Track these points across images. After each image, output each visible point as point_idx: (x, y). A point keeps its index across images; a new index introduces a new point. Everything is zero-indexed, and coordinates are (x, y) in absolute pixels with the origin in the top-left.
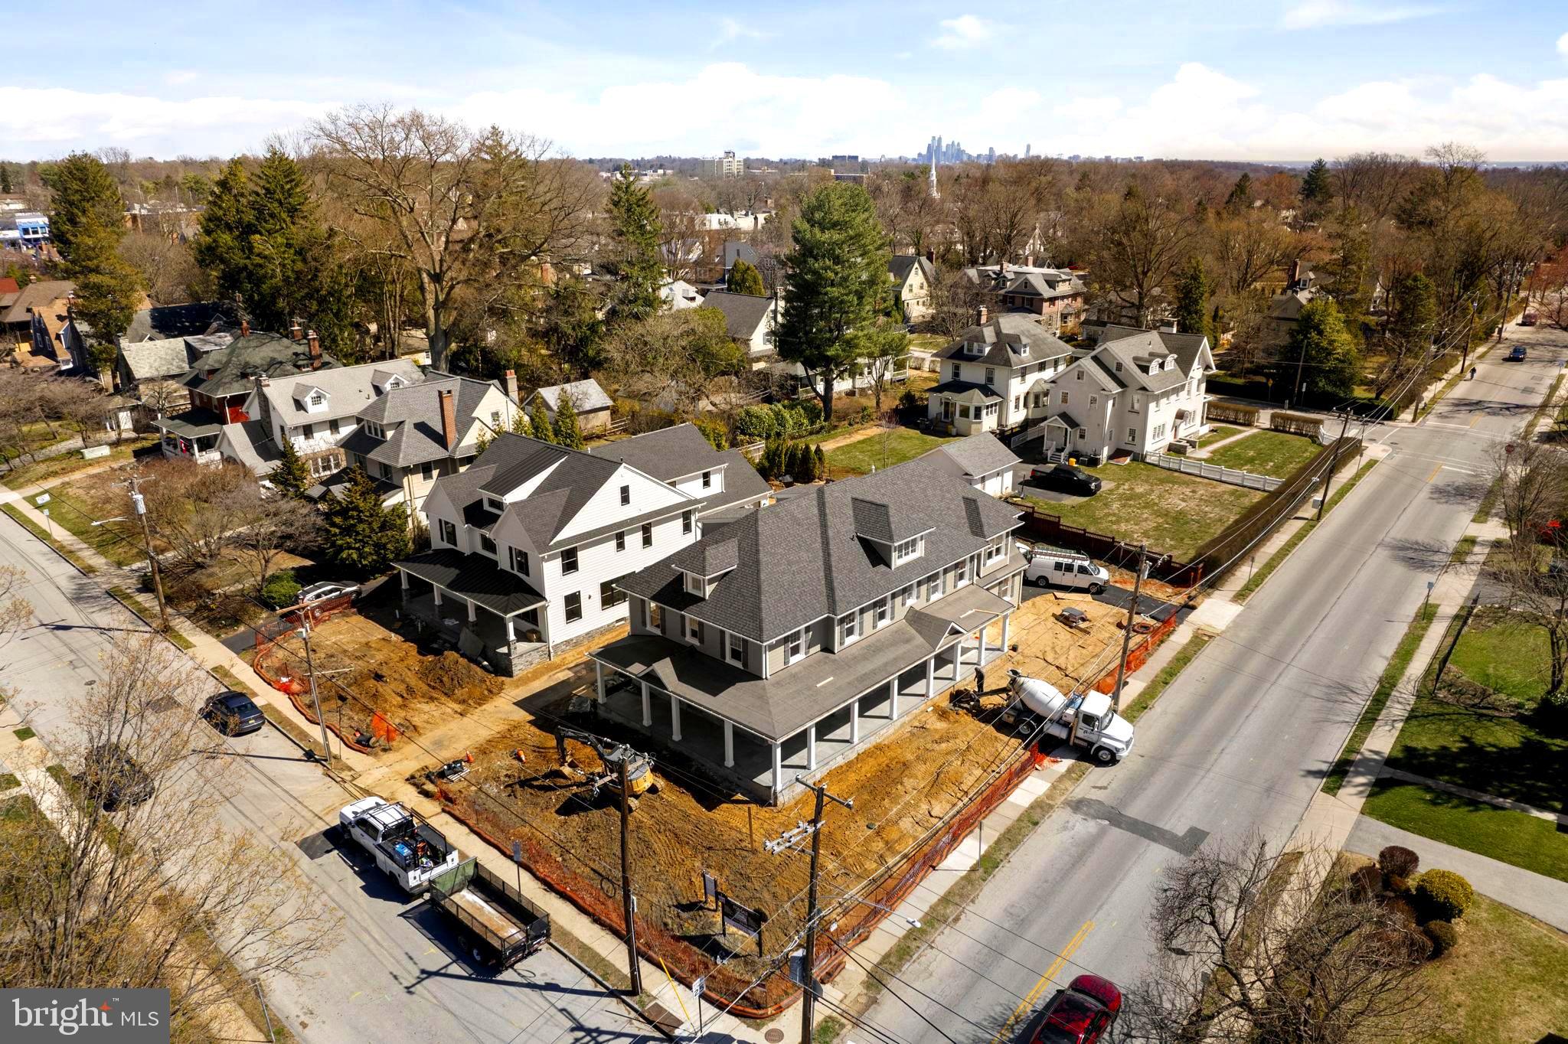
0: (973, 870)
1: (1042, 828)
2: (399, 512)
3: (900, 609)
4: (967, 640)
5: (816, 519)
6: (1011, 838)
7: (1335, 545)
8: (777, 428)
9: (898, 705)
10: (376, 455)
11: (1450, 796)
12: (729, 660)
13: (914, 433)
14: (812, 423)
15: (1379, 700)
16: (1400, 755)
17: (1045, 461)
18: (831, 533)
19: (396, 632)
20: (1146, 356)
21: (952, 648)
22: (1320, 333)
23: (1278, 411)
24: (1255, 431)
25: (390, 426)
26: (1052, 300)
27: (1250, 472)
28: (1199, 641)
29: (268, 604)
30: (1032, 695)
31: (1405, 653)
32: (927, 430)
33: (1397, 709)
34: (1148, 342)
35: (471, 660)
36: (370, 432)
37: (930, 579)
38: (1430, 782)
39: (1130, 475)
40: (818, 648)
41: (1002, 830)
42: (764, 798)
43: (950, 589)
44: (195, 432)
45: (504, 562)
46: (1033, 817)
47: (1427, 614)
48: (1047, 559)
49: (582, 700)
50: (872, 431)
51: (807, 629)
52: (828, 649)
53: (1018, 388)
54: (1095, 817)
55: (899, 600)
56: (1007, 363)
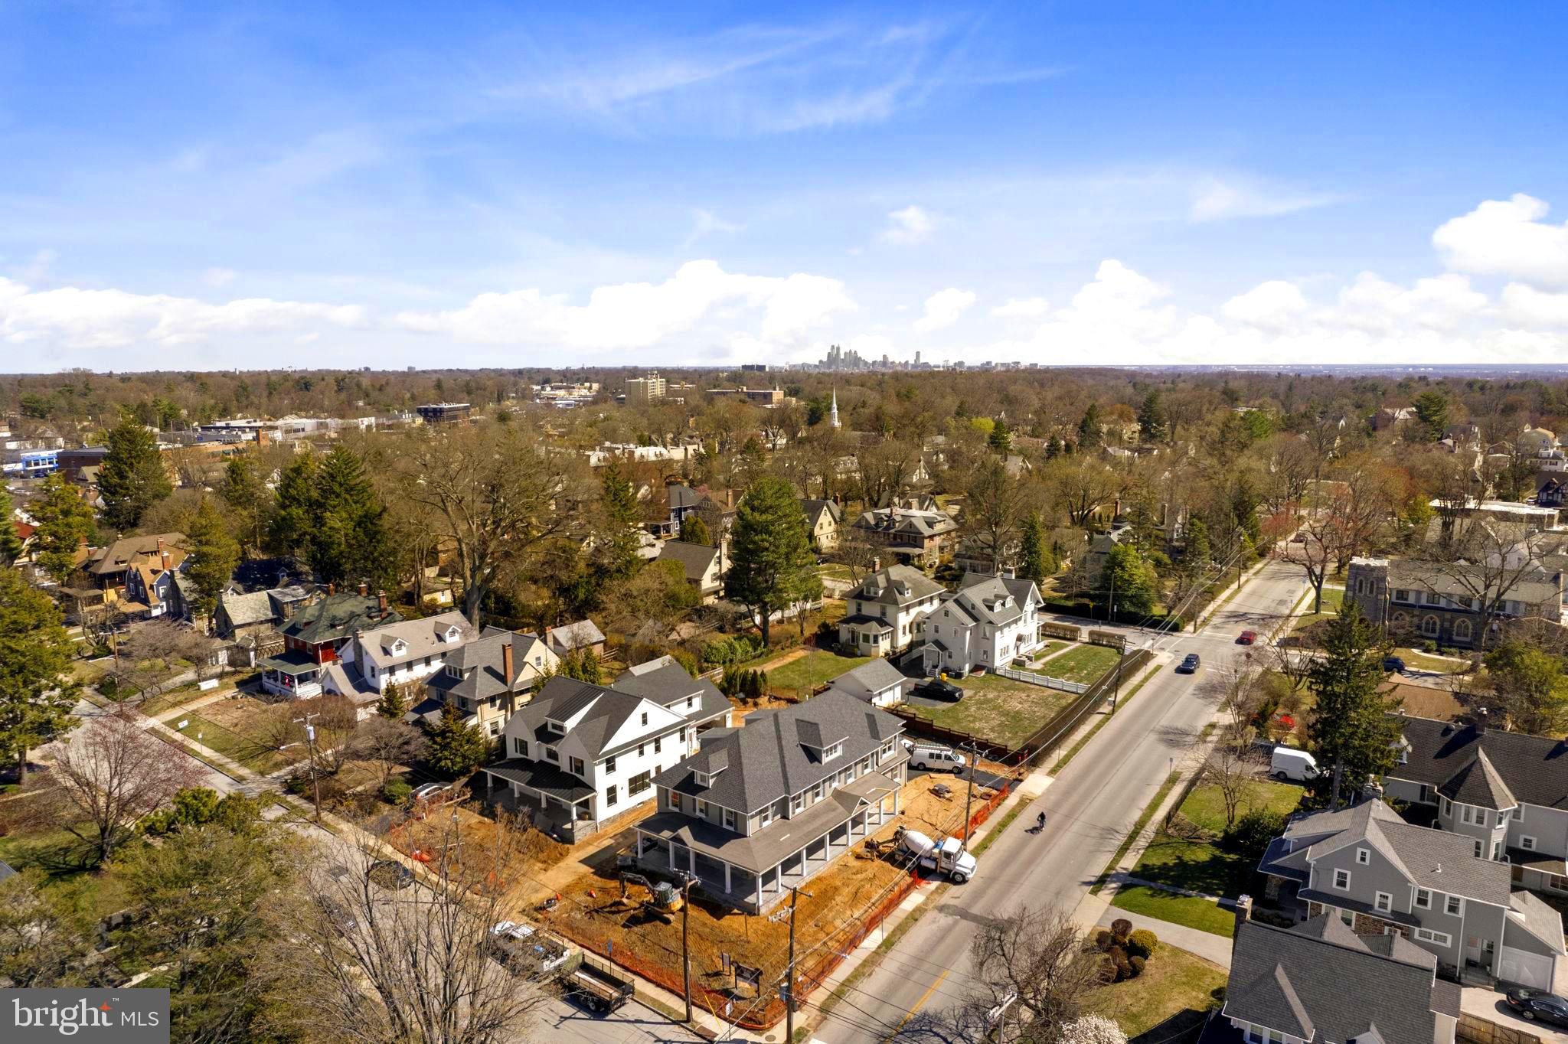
0: (879, 947)
1: (919, 923)
2: (475, 730)
3: (829, 789)
4: (871, 808)
5: (774, 734)
6: (901, 929)
7: (1122, 732)
8: (730, 656)
9: (830, 852)
10: (456, 691)
11: (1162, 891)
12: (725, 826)
13: (830, 655)
14: (755, 649)
15: (1132, 837)
16: (1139, 869)
17: (924, 675)
18: (784, 743)
19: (487, 817)
20: (993, 598)
21: (862, 814)
22: (1123, 569)
23: (1096, 628)
24: (1078, 644)
25: (467, 670)
26: (931, 537)
27: (1069, 679)
28: (1024, 803)
29: (389, 800)
30: (913, 842)
31: (1154, 807)
32: (840, 652)
33: (1142, 842)
34: (995, 585)
35: (547, 834)
36: (450, 673)
37: (846, 770)
38: (1152, 884)
39: (984, 685)
40: (779, 816)
41: (896, 924)
42: (751, 911)
43: (859, 775)
44: (296, 670)
45: (564, 766)
46: (914, 917)
47: (1173, 780)
48: (924, 750)
49: (625, 858)
50: (799, 653)
51: (773, 805)
52: (785, 817)
53: (904, 619)
54: (951, 915)
55: (827, 784)
56: (895, 602)
